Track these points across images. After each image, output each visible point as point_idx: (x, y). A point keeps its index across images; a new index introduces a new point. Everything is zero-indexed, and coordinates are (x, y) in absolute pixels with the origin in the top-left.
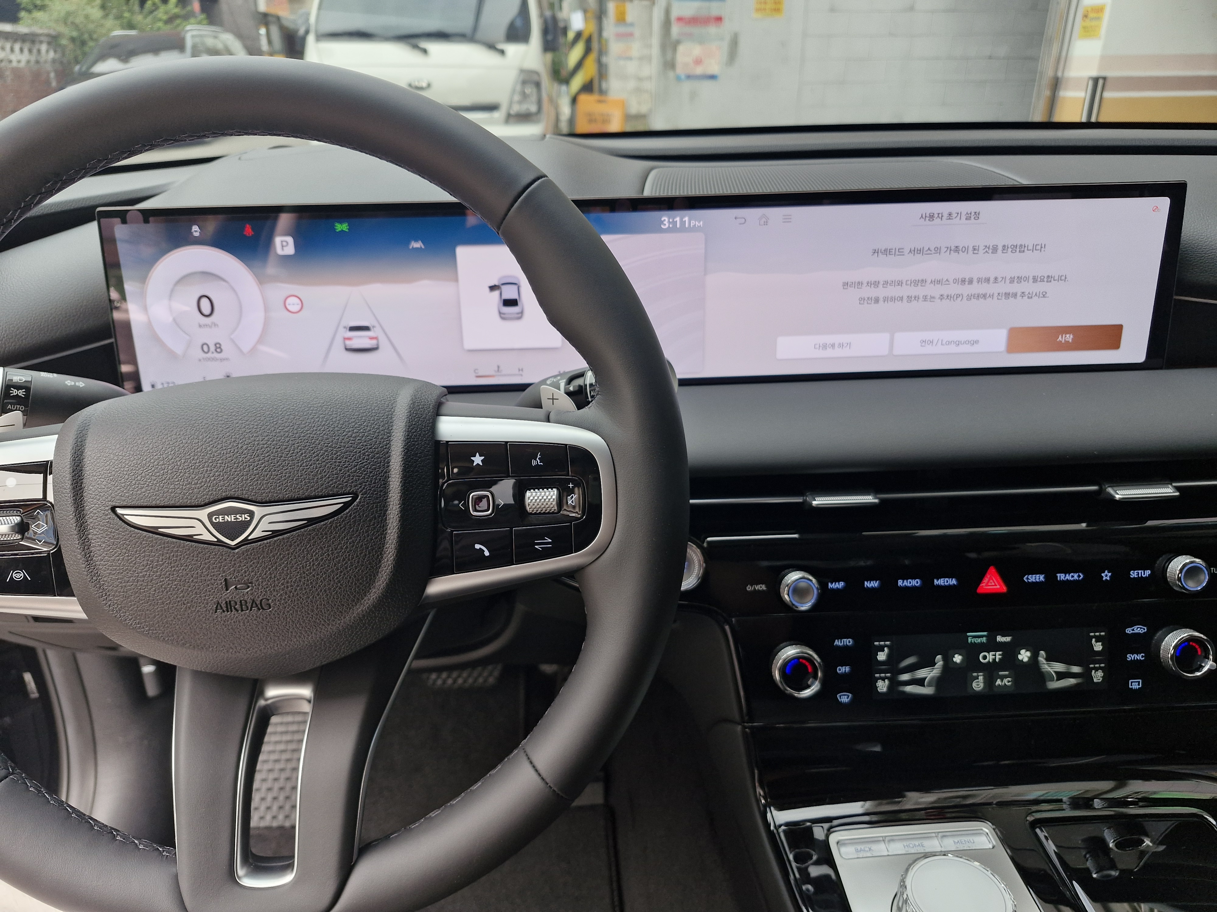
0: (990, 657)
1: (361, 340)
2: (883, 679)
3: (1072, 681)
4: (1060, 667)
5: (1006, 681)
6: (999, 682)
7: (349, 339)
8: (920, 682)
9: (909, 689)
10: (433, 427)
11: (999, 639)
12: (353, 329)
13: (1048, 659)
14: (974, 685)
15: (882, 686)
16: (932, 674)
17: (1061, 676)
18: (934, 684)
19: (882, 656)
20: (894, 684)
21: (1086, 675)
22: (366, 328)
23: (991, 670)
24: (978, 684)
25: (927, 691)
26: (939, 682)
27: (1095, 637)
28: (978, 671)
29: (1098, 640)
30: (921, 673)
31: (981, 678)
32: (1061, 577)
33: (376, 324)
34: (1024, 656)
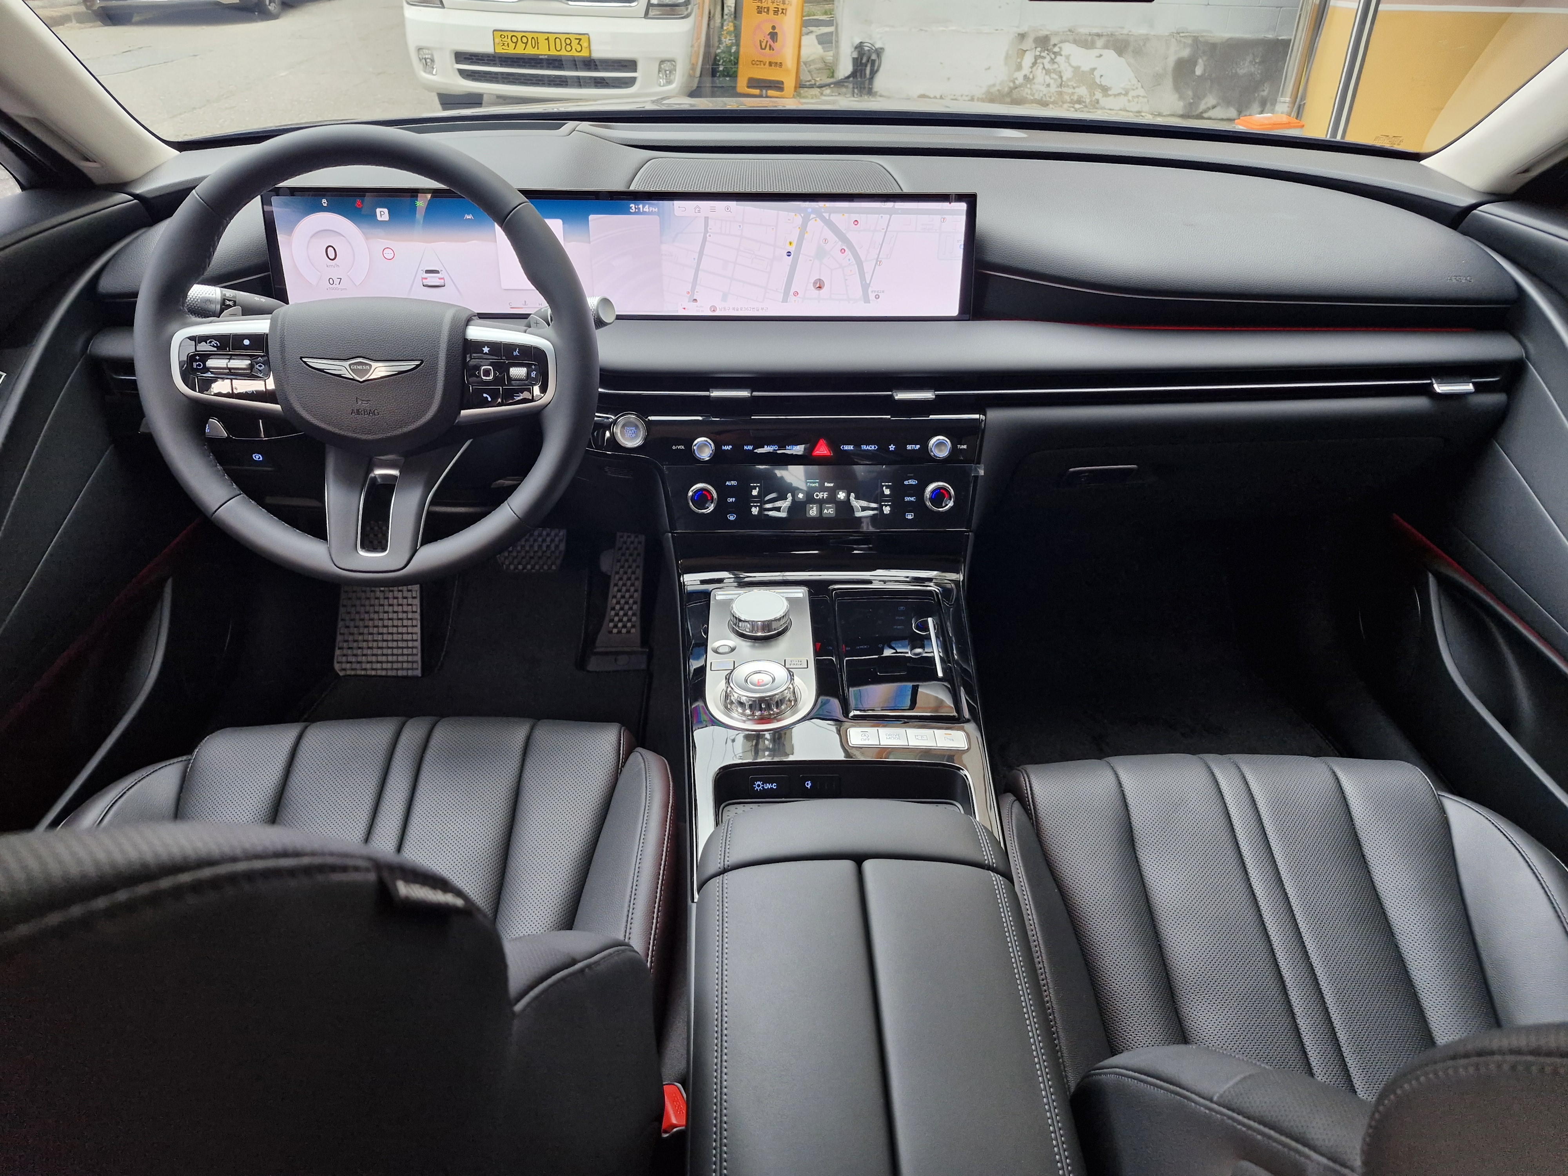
0: (820, 495)
1: (433, 279)
2: (756, 507)
3: (871, 513)
4: (864, 504)
5: (830, 510)
6: (826, 511)
7: (426, 279)
8: (778, 509)
9: (771, 513)
10: (464, 332)
11: (826, 484)
12: (428, 272)
13: (857, 498)
14: (811, 512)
15: (755, 511)
16: (785, 505)
17: (864, 509)
18: (786, 511)
19: (755, 492)
20: (762, 509)
21: (880, 509)
22: (437, 272)
23: (821, 503)
24: (813, 512)
25: (783, 514)
26: (790, 510)
27: (886, 485)
28: (814, 503)
29: (887, 487)
30: (778, 504)
31: (815, 508)
32: (864, 447)
33: (443, 269)
34: (842, 495)
